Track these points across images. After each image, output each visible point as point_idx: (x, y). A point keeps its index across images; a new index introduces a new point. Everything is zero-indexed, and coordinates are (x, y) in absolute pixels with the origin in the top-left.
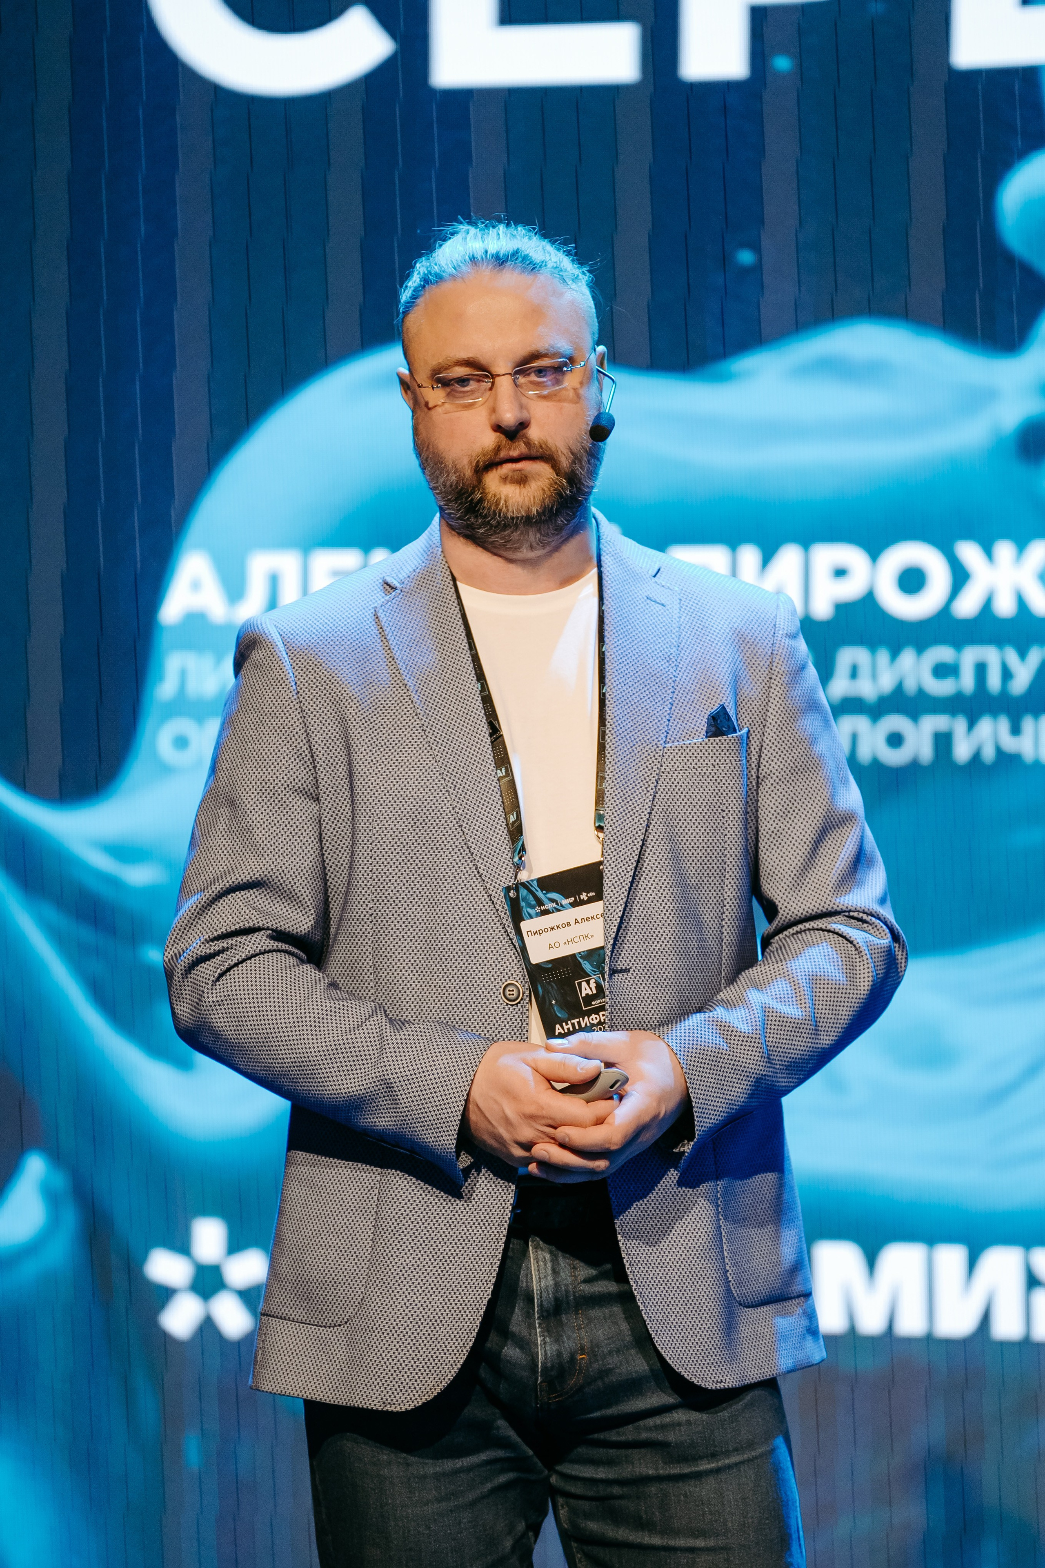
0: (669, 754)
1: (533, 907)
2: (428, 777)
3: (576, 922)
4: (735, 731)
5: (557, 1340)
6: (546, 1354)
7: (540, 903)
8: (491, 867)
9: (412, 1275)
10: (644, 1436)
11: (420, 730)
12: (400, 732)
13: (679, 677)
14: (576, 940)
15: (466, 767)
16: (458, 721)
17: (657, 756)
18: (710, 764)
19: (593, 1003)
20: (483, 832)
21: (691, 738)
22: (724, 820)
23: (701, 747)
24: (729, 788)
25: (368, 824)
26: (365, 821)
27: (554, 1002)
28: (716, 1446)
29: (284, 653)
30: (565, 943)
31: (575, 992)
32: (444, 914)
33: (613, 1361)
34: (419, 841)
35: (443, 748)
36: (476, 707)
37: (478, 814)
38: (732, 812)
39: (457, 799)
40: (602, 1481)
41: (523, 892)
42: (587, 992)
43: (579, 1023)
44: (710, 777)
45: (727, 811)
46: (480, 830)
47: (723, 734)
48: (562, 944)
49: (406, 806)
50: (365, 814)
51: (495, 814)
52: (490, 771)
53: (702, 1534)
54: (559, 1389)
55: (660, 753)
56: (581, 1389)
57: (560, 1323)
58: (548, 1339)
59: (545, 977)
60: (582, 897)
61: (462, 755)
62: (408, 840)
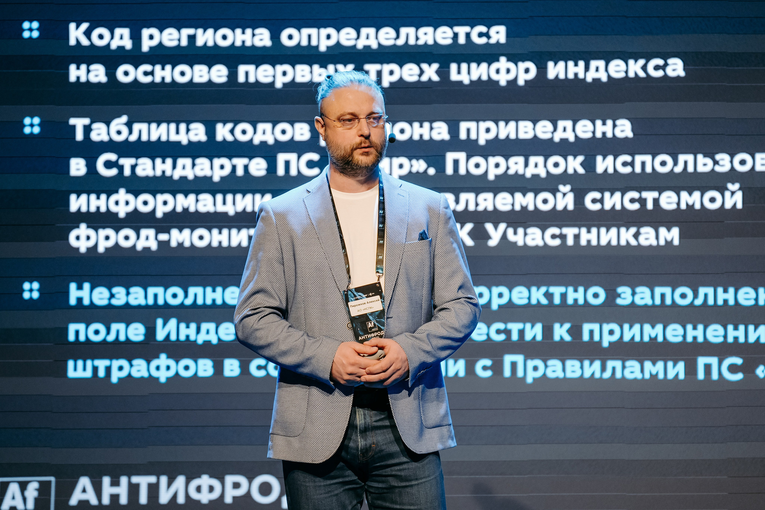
0: (406, 246)
1: (353, 298)
2: (320, 255)
3: (368, 303)
4: (428, 239)
5: (365, 440)
6: (361, 445)
7: (355, 296)
8: (341, 284)
9: (320, 419)
10: (394, 473)
11: (318, 239)
12: (311, 240)
13: (409, 220)
14: (367, 309)
15: (333, 251)
16: (330, 236)
17: (403, 246)
18: (420, 249)
19: (372, 330)
20: (339, 272)
21: (413, 241)
22: (424, 268)
23: (417, 244)
24: (426, 257)
25: (301, 271)
26: (300, 270)
27: (359, 329)
28: (417, 476)
29: (272, 214)
30: (363, 310)
31: (366, 326)
32: (327, 300)
33: (384, 447)
34: (318, 276)
35: (325, 245)
36: (336, 231)
37: (337, 266)
38: (426, 265)
39: (330, 262)
40: (380, 488)
41: (349, 293)
42: (370, 326)
43: (367, 336)
44: (420, 254)
45: (425, 265)
46: (337, 272)
47: (424, 240)
48: (362, 310)
49: (313, 264)
50: (300, 267)
51: (342, 266)
52: (340, 252)
53: (412, 504)
54: (366, 456)
55: (404, 245)
56: (373, 456)
57: (366, 435)
58: (362, 440)
59: (356, 321)
60: (370, 294)
61: (331, 247)
62: (314, 276)
